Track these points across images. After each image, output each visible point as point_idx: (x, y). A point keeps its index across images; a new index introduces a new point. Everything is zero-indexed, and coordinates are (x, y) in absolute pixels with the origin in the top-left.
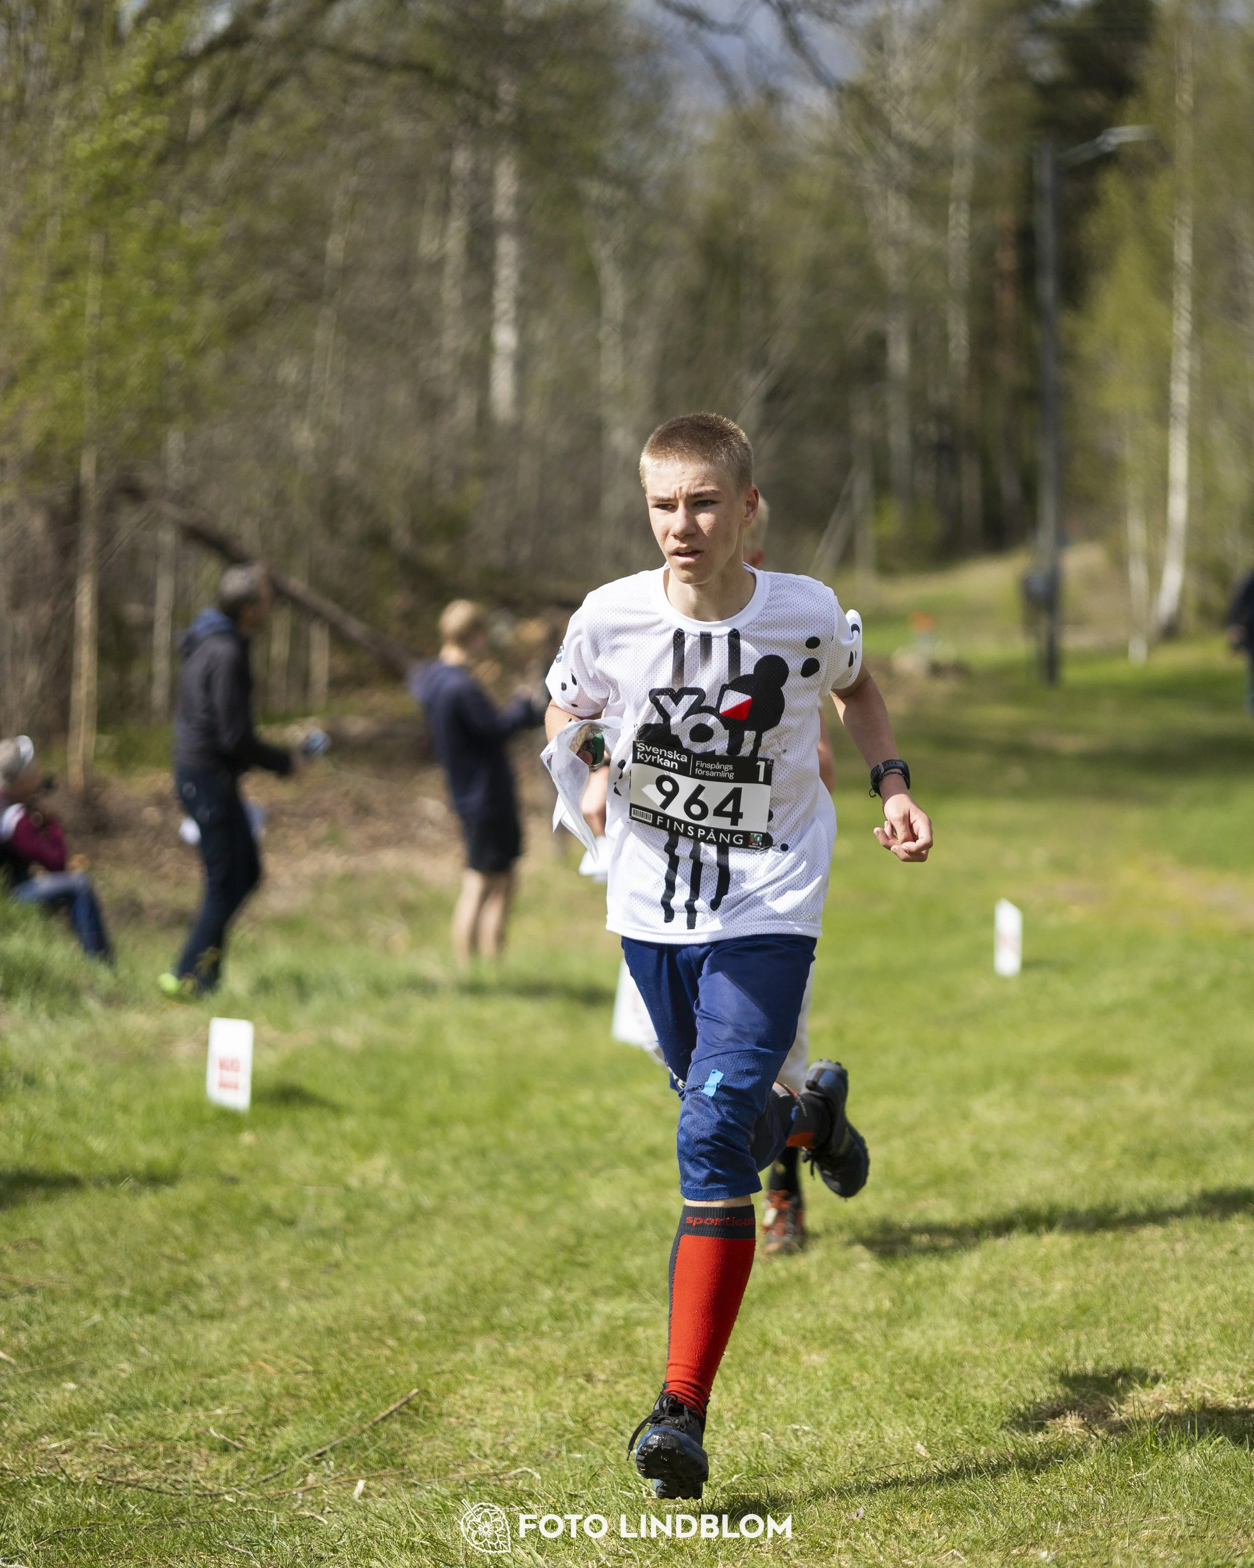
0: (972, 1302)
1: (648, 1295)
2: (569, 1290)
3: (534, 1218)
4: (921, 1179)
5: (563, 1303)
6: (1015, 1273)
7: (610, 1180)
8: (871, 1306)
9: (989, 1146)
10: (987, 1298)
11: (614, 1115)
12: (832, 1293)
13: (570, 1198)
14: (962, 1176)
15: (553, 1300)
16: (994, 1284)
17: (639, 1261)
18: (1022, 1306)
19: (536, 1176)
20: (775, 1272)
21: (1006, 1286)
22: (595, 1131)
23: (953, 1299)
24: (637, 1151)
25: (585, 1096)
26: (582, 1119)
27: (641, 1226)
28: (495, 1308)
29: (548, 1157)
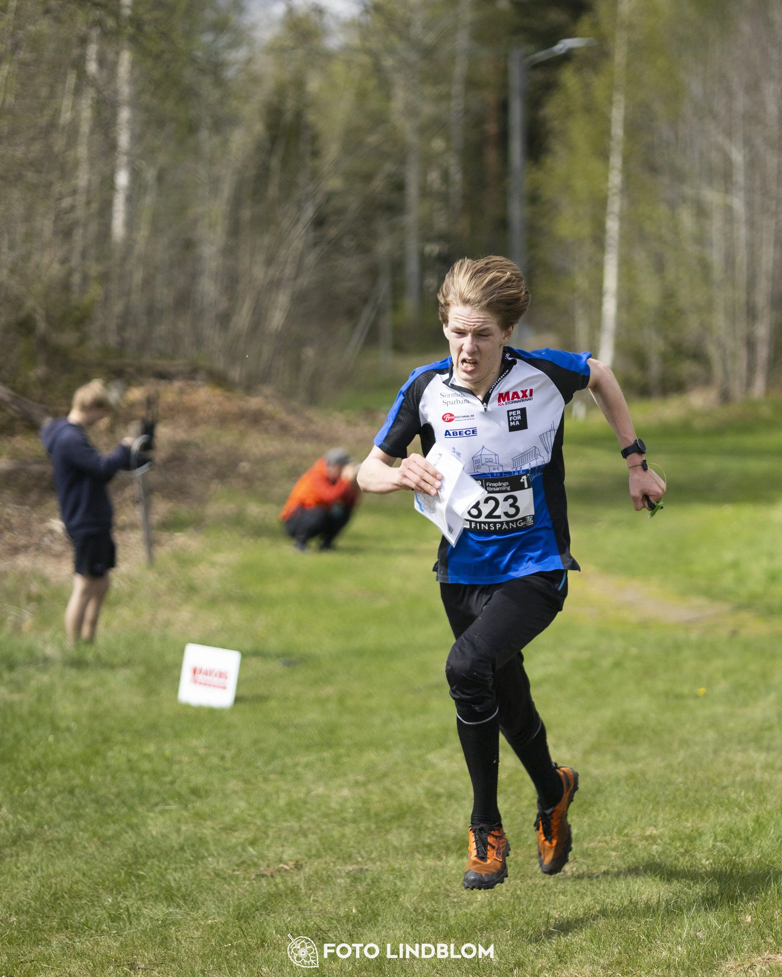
0: (416, 910)
1: (181, 902)
2: (125, 897)
3: (104, 842)
4: (387, 815)
5: (120, 907)
6: (448, 887)
7: (162, 813)
8: (342, 912)
9: (440, 789)
10: (427, 907)
11: (170, 761)
12: (315, 901)
13: (131, 826)
14: (419, 812)
15: (111, 905)
16: (433, 896)
17: (177, 875)
18: (452, 913)
19: (109, 810)
20: (276, 885)
21: (441, 897)
22: (156, 775)
23: (402, 907)
24: (184, 790)
25: (150, 748)
26: (146, 766)
27: (182, 849)
28: (70, 911)
29: (118, 795)
